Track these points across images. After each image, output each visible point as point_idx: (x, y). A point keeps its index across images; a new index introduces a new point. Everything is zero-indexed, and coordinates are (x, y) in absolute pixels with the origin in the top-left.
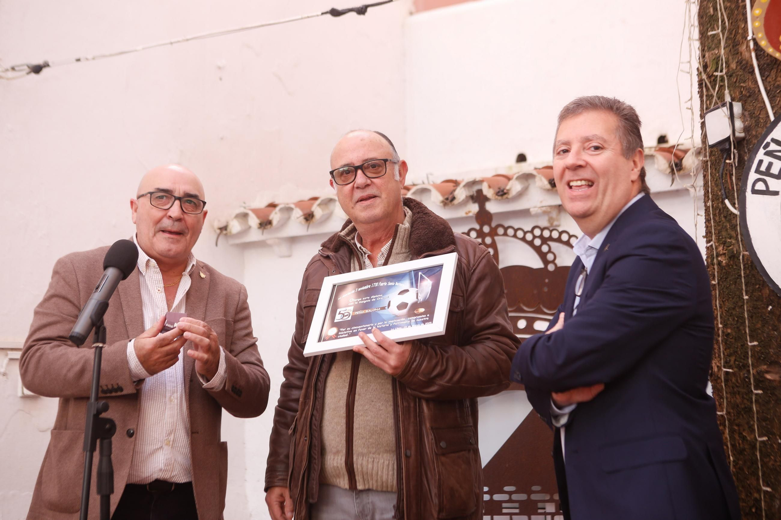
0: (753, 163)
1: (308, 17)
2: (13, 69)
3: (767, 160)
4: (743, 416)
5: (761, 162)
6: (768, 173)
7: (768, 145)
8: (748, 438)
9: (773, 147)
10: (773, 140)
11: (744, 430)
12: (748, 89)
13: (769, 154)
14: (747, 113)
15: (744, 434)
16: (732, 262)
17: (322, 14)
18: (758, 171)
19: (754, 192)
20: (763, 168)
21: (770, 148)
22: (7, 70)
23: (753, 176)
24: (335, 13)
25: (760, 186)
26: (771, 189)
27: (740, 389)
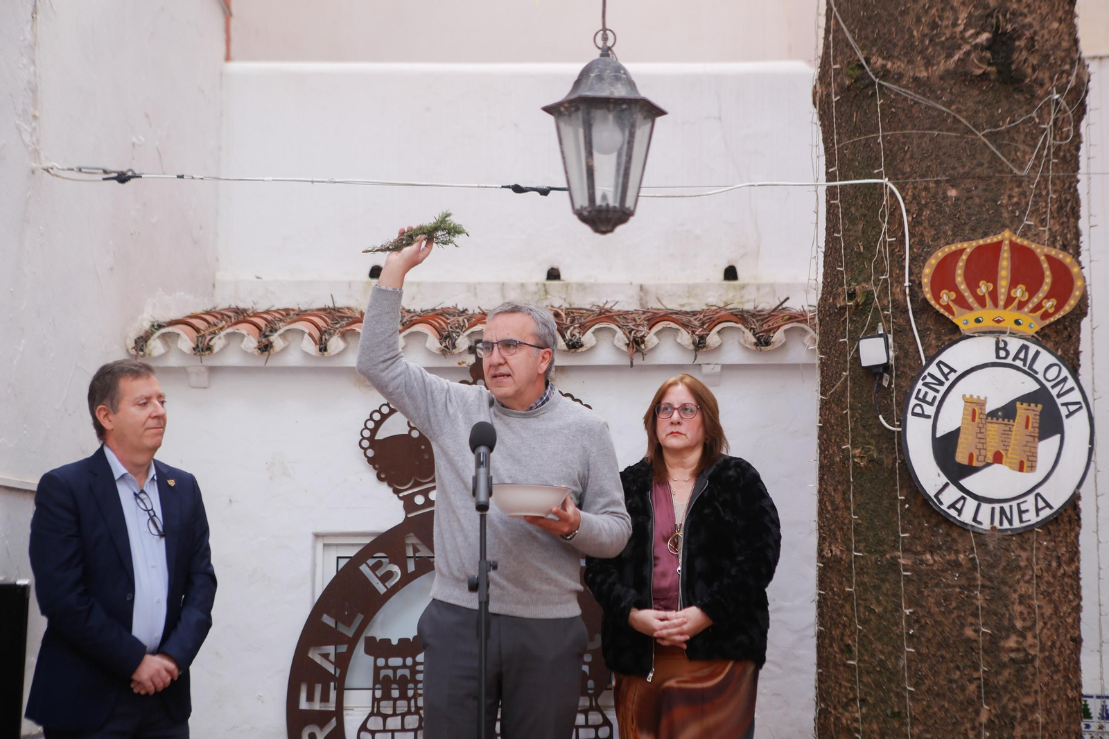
0: (913, 390)
1: (486, 187)
2: (80, 170)
3: (924, 389)
4: (871, 592)
5: (919, 390)
6: (924, 400)
7: (925, 378)
8: (877, 611)
9: (929, 379)
10: (929, 374)
11: (871, 604)
12: (900, 326)
13: (926, 385)
14: (896, 345)
15: (872, 607)
16: (870, 465)
17: (503, 187)
18: (917, 398)
19: (914, 414)
20: (921, 396)
21: (927, 381)
22: (72, 170)
23: (913, 401)
24: (518, 189)
25: (918, 410)
26: (926, 413)
27: (869, 570)
